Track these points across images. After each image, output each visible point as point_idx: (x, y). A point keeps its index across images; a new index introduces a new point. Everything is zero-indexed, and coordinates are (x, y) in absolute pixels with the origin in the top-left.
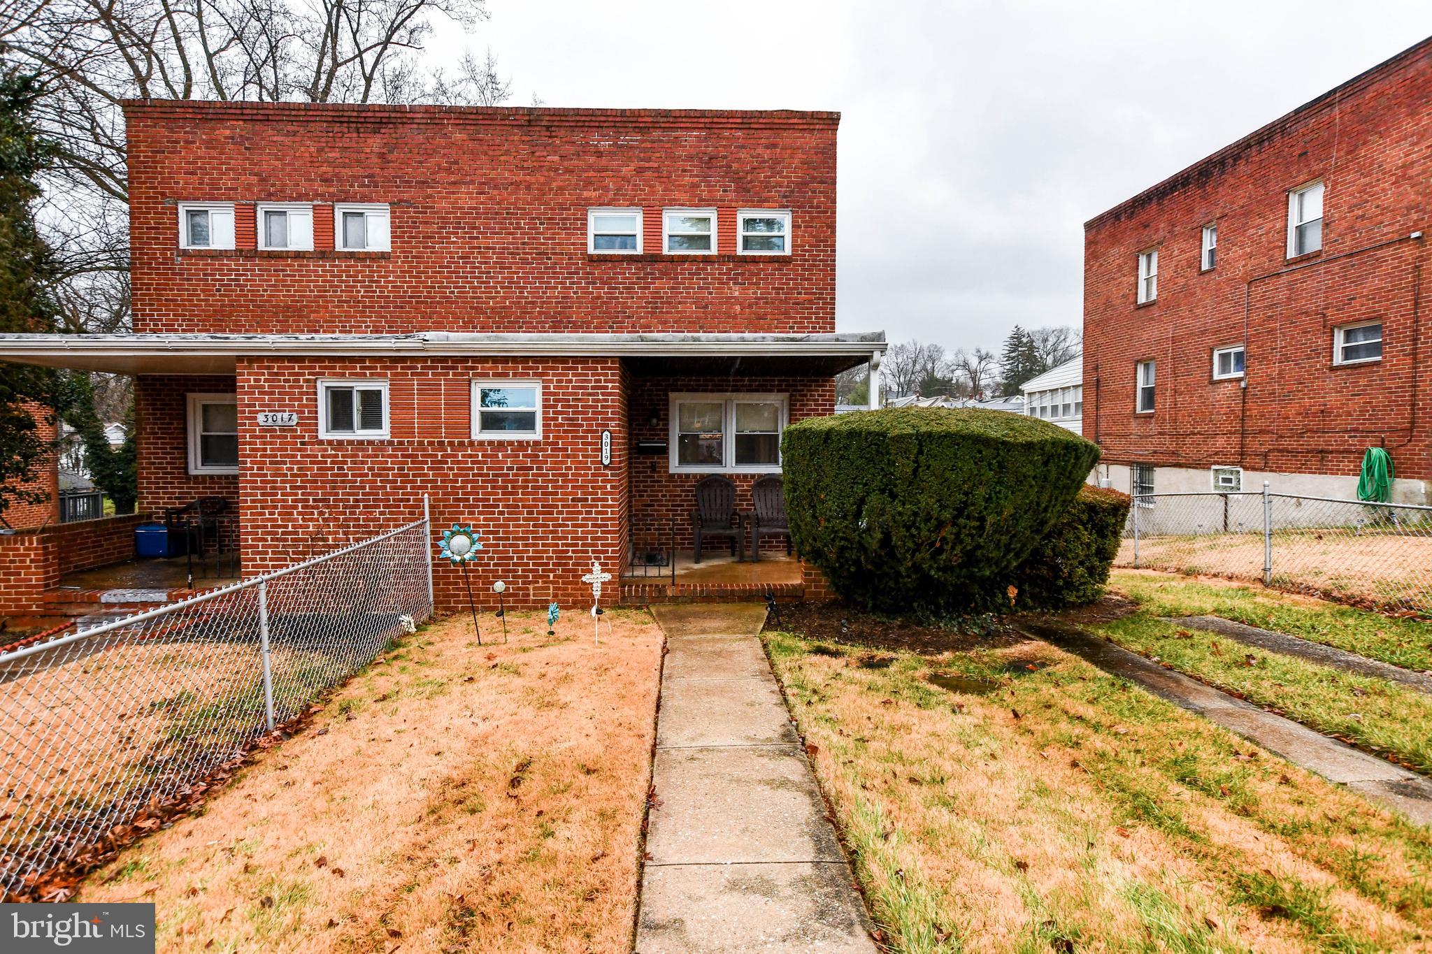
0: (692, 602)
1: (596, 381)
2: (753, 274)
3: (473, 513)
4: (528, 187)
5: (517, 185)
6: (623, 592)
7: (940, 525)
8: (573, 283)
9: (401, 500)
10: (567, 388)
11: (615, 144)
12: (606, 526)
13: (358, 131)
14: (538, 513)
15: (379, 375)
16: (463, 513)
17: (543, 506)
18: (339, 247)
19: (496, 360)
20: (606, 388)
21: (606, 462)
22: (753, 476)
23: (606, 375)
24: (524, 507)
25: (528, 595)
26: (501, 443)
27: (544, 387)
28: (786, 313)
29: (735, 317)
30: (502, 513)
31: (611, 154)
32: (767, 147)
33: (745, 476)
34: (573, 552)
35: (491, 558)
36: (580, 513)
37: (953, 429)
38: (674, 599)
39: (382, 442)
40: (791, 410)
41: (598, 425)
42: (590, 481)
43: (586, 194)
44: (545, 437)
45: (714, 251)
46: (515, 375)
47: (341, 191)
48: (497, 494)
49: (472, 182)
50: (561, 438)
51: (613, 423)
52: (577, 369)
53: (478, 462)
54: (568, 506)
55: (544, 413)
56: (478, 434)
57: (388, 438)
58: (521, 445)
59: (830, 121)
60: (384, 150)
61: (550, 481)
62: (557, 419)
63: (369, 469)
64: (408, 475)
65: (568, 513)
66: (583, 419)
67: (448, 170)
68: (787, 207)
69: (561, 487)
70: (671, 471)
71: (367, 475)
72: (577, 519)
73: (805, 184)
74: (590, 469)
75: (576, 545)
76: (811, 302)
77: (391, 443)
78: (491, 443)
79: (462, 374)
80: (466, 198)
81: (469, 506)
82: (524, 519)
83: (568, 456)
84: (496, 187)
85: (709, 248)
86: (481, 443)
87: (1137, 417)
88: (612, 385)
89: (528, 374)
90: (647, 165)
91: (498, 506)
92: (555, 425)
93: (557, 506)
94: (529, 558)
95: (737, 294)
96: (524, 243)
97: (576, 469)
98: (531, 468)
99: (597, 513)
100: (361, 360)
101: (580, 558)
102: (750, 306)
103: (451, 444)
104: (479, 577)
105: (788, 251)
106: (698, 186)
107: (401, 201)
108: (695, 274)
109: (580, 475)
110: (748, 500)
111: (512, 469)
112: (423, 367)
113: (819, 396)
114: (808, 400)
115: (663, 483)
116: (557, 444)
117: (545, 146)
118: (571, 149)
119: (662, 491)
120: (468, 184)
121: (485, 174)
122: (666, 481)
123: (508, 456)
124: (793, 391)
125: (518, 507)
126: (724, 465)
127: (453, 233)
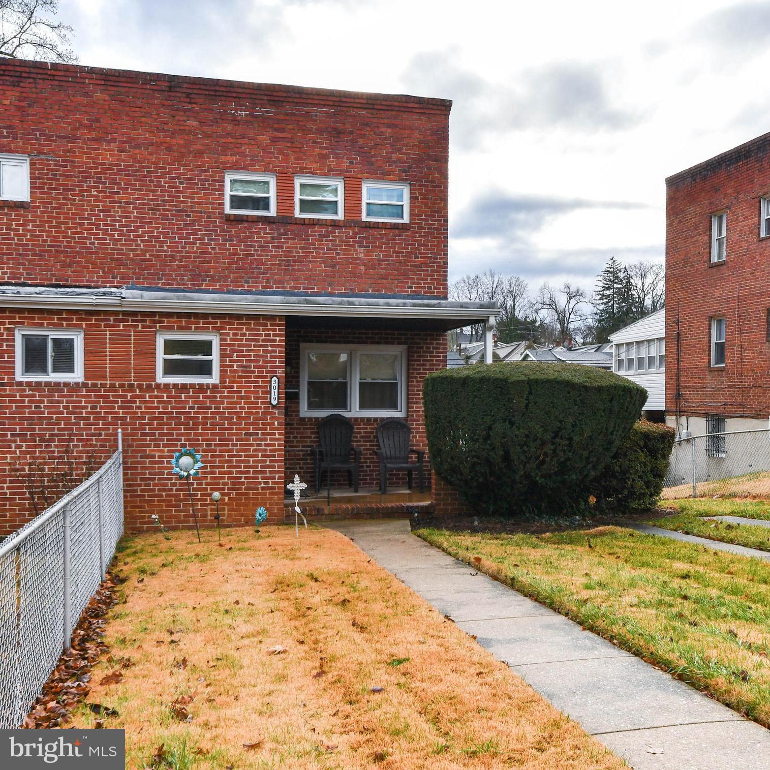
0: (345, 519)
1: (267, 335)
2: (376, 239)
3: (158, 446)
4: (169, 148)
5: (158, 145)
7: (543, 443)
8: (212, 240)
9: (94, 435)
10: (242, 340)
11: (251, 115)
12: (274, 456)
14: (216, 445)
15: (75, 326)
16: (149, 446)
17: (220, 440)
19: (180, 315)
20: (275, 341)
21: (274, 402)
22: (376, 419)
23: (275, 330)
25: (206, 516)
26: (184, 387)
27: (221, 340)
28: (405, 274)
29: (360, 277)
31: (247, 123)
32: (389, 126)
33: (369, 419)
34: (245, 478)
35: (174, 484)
36: (252, 445)
37: (552, 377)
38: (330, 516)
39: (77, 384)
40: (409, 360)
41: (267, 372)
42: (260, 419)
43: (223, 158)
44: (221, 381)
45: (340, 216)
46: (196, 328)
48: (180, 429)
49: (114, 140)
50: (235, 382)
51: (280, 370)
52: (250, 324)
53: (164, 402)
54: (241, 440)
55: (221, 361)
56: (161, 378)
57: (81, 380)
58: (202, 388)
59: (444, 107)
60: (24, 104)
61: (226, 418)
62: (232, 366)
63: (64, 407)
64: (100, 413)
65: (241, 445)
66: (255, 367)
67: (89, 128)
68: (406, 180)
69: (236, 424)
70: (302, 415)
71: (62, 413)
72: (249, 450)
73: (421, 161)
74: (260, 408)
75: (248, 472)
76: (426, 265)
77: (85, 385)
78: (175, 386)
79: (150, 327)
80: (109, 154)
81: (155, 440)
82: (204, 451)
83: (242, 398)
84: (138, 146)
85: (336, 213)
86: (167, 386)
87: (711, 370)
88: (280, 339)
89: (208, 328)
90: (281, 135)
91: (180, 440)
92: (231, 372)
94: (207, 484)
95: (362, 256)
96: (163, 201)
97: (249, 408)
98: (210, 408)
99: (266, 445)
100: (59, 312)
101: (251, 482)
102: (373, 267)
103: (140, 386)
104: (164, 501)
105: (406, 219)
106: (327, 157)
107: (41, 153)
108: (324, 236)
109: (252, 413)
110: (371, 441)
111: (192, 408)
112: (115, 320)
113: (434, 348)
114: (424, 352)
115: (295, 426)
116: (233, 387)
117: (185, 111)
118: (211, 116)
119: (293, 433)
120: (109, 142)
121: (126, 134)
122: (297, 424)
123: (190, 397)
124: (411, 343)
125: (198, 440)
126: (349, 409)
127: (94, 187)
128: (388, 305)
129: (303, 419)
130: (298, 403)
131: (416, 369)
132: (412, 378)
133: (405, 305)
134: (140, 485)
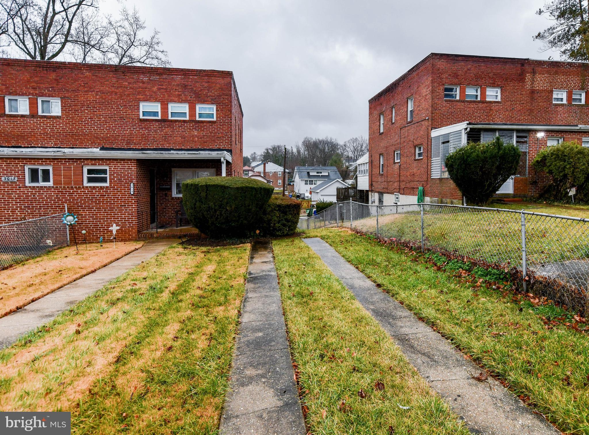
0: (163, 238)
1: (128, 167)
2: (202, 127)
3: (84, 211)
4: (116, 93)
5: (112, 93)
6: (139, 236)
8: (134, 129)
9: (57, 206)
10: (118, 169)
11: (149, 79)
12: (133, 214)
13: (47, 70)
14: (108, 210)
15: (48, 164)
16: (80, 211)
17: (110, 208)
18: (40, 113)
19: (91, 159)
20: (132, 169)
21: (132, 193)
23: (132, 165)
24: (103, 208)
25: (105, 238)
26: (94, 188)
27: (109, 169)
28: (214, 141)
29: (196, 142)
30: (95, 210)
31: (148, 83)
32: (206, 82)
34: (121, 223)
38: (157, 238)
39: (50, 187)
40: (217, 174)
41: (129, 181)
42: (126, 199)
43: (138, 97)
44: (110, 185)
45: (188, 118)
46: (99, 164)
47: (40, 93)
48: (93, 204)
49: (94, 91)
50: (116, 185)
51: (134, 180)
52: (121, 162)
53: (86, 193)
54: (119, 208)
55: (110, 177)
56: (86, 184)
57: (52, 185)
58: (102, 188)
59: (229, 74)
60: (58, 78)
61: (112, 199)
62: (114, 179)
63: (45, 196)
64: (60, 198)
65: (119, 210)
66: (124, 179)
67: (84, 86)
68: (214, 103)
69: (116, 201)
70: (173, 196)
71: (44, 198)
72: (122, 212)
73: (220, 96)
74: (127, 195)
75: (123, 221)
76: (223, 137)
77: (53, 187)
78: (90, 187)
79: (79, 164)
80: (91, 96)
82: (103, 212)
83: (119, 191)
84: (103, 93)
85: (186, 117)
86: (87, 187)
87: (380, 175)
88: (133, 168)
89: (104, 164)
90: (161, 87)
91: (93, 208)
92: (114, 181)
93: (115, 208)
94: (105, 225)
95: (196, 134)
96: (114, 114)
97: (122, 195)
98: (106, 196)
99: (129, 210)
100: (42, 159)
101: (123, 225)
102: (201, 138)
103: (76, 187)
105: (215, 119)
106: (180, 95)
107: (65, 97)
108: (180, 126)
109: (123, 198)
111: (98, 196)
112: (64, 162)
115: (170, 200)
116: (115, 187)
117: (122, 79)
118: (132, 81)
119: (169, 203)
120: (92, 92)
121: (98, 88)
123: (97, 191)
124: (217, 168)
125: (101, 208)
127: (86, 109)
128: (178, 154)
129: (173, 198)
130: (172, 192)
133: (185, 154)
134: (77, 226)
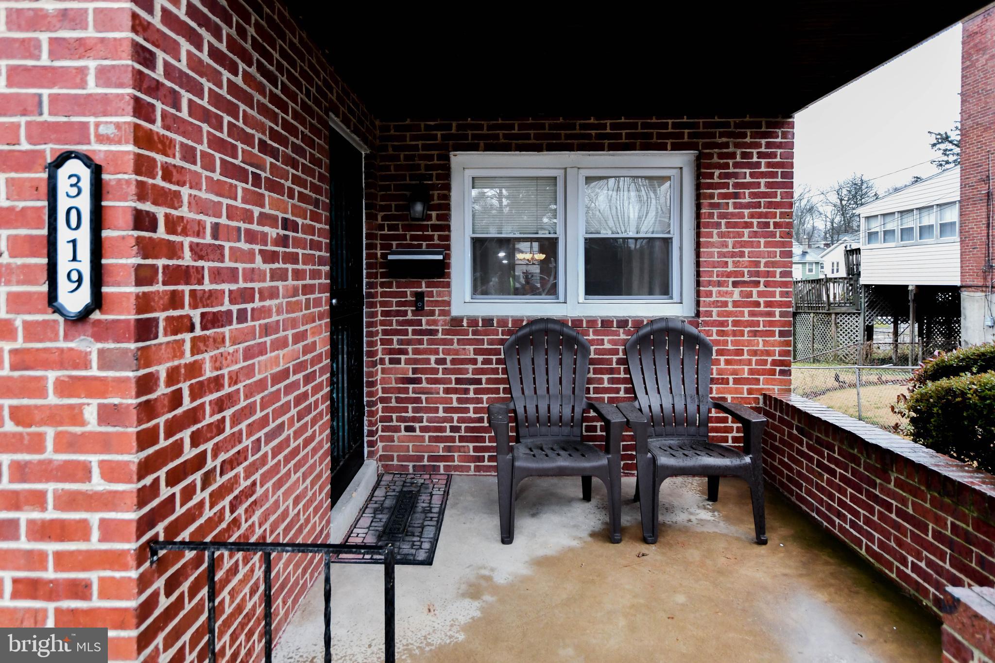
22: (622, 322)
33: (606, 323)
40: (699, 186)
70: (455, 312)
110: (611, 371)
113: (761, 155)
114: (736, 165)
115: (440, 336)
119: (436, 352)
122: (445, 332)
124: (707, 146)
126: (562, 299)
129: (457, 321)
130: (448, 285)
131: (716, 206)
132: (708, 225)
